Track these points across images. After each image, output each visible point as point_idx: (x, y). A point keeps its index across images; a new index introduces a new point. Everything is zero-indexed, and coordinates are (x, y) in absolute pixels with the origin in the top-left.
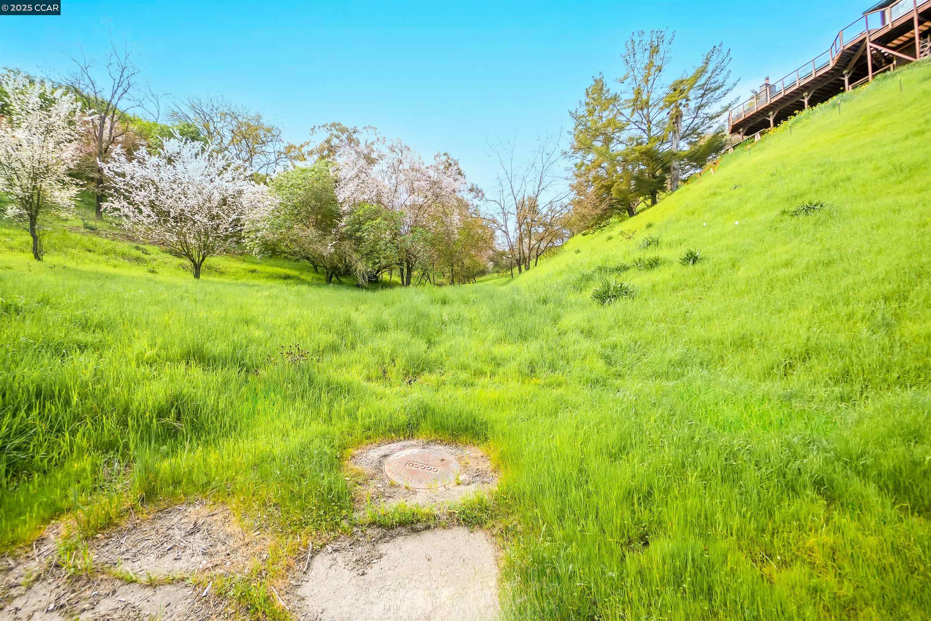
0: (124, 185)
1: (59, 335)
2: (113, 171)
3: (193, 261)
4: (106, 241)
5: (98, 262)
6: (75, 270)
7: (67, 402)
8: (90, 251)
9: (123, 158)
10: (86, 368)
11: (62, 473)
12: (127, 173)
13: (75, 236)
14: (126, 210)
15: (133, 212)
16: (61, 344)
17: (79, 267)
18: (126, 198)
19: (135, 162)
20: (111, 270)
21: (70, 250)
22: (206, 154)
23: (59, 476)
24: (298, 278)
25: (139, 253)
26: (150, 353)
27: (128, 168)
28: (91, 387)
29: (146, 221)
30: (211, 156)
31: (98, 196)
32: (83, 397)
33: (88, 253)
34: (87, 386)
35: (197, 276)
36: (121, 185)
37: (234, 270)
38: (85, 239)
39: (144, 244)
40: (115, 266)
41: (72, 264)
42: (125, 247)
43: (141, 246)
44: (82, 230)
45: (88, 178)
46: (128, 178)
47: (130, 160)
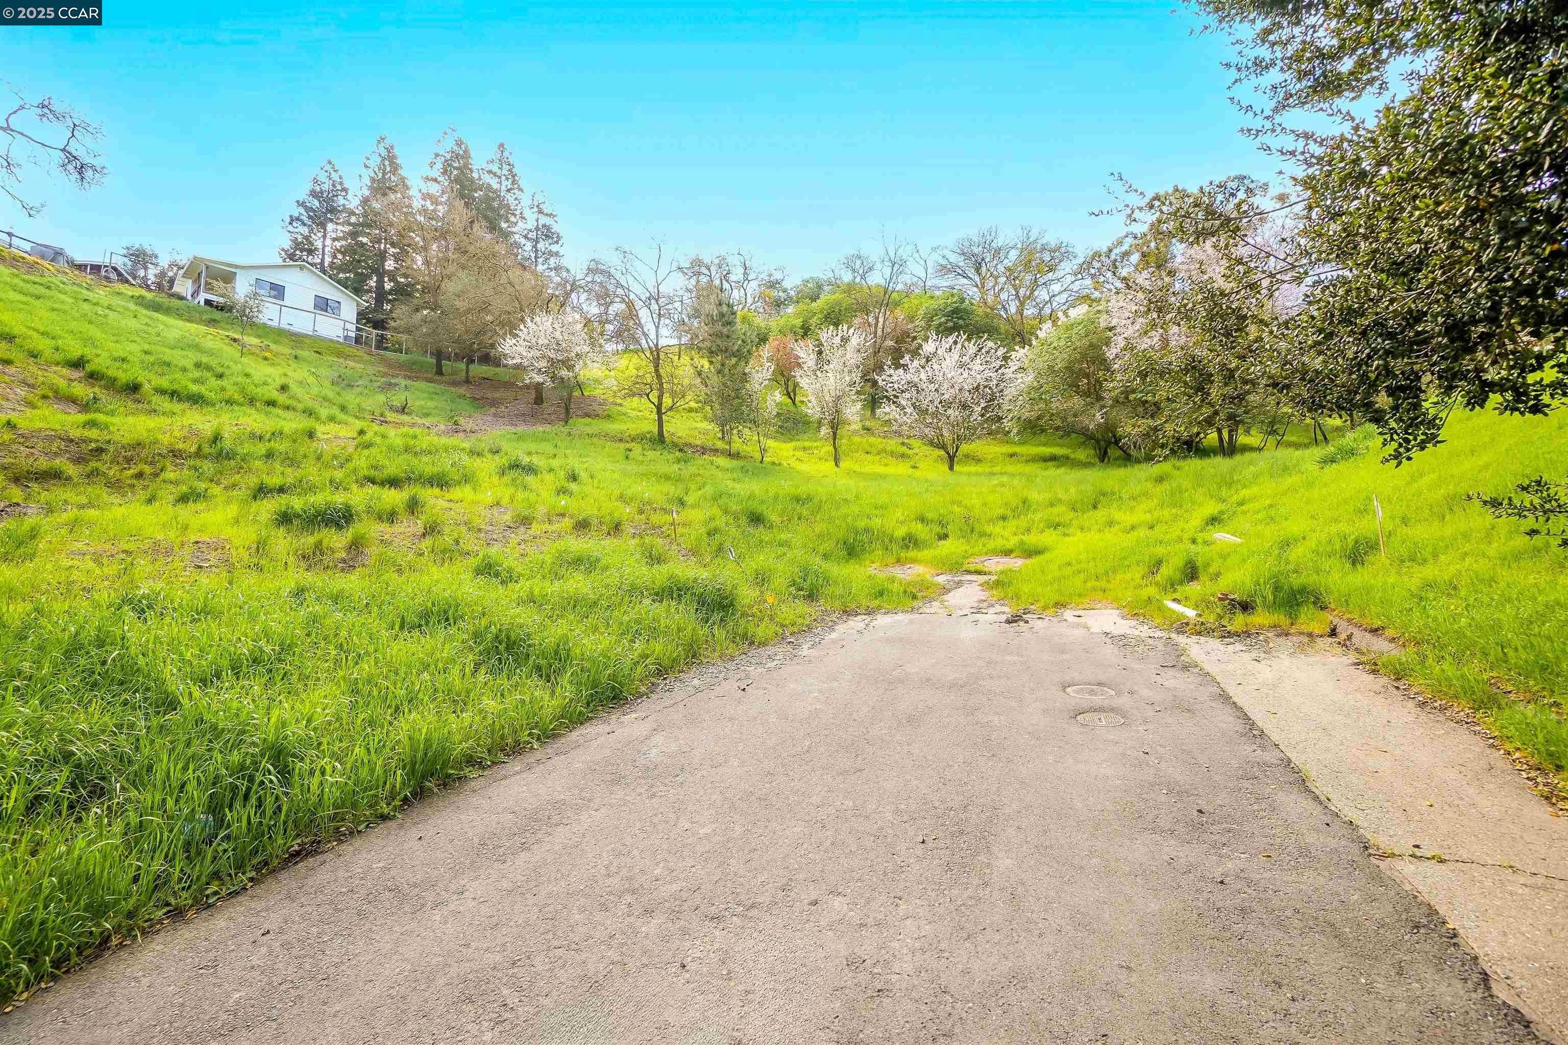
0: (893, 392)
2: (886, 382)
3: (948, 453)
4: (878, 440)
5: (873, 463)
6: (859, 473)
8: (867, 452)
9: (892, 368)
13: (856, 440)
14: (895, 413)
17: (862, 470)
18: (894, 403)
19: (901, 369)
20: (884, 470)
21: (855, 454)
22: (959, 346)
24: (1068, 458)
25: (904, 449)
26: (901, 518)
30: (963, 346)
31: (873, 396)
33: (866, 455)
35: (951, 468)
36: (891, 392)
37: (990, 457)
38: (864, 442)
39: (909, 439)
40: (886, 466)
41: (857, 468)
42: (893, 444)
43: (906, 441)
44: (862, 432)
46: (895, 385)
47: (897, 369)
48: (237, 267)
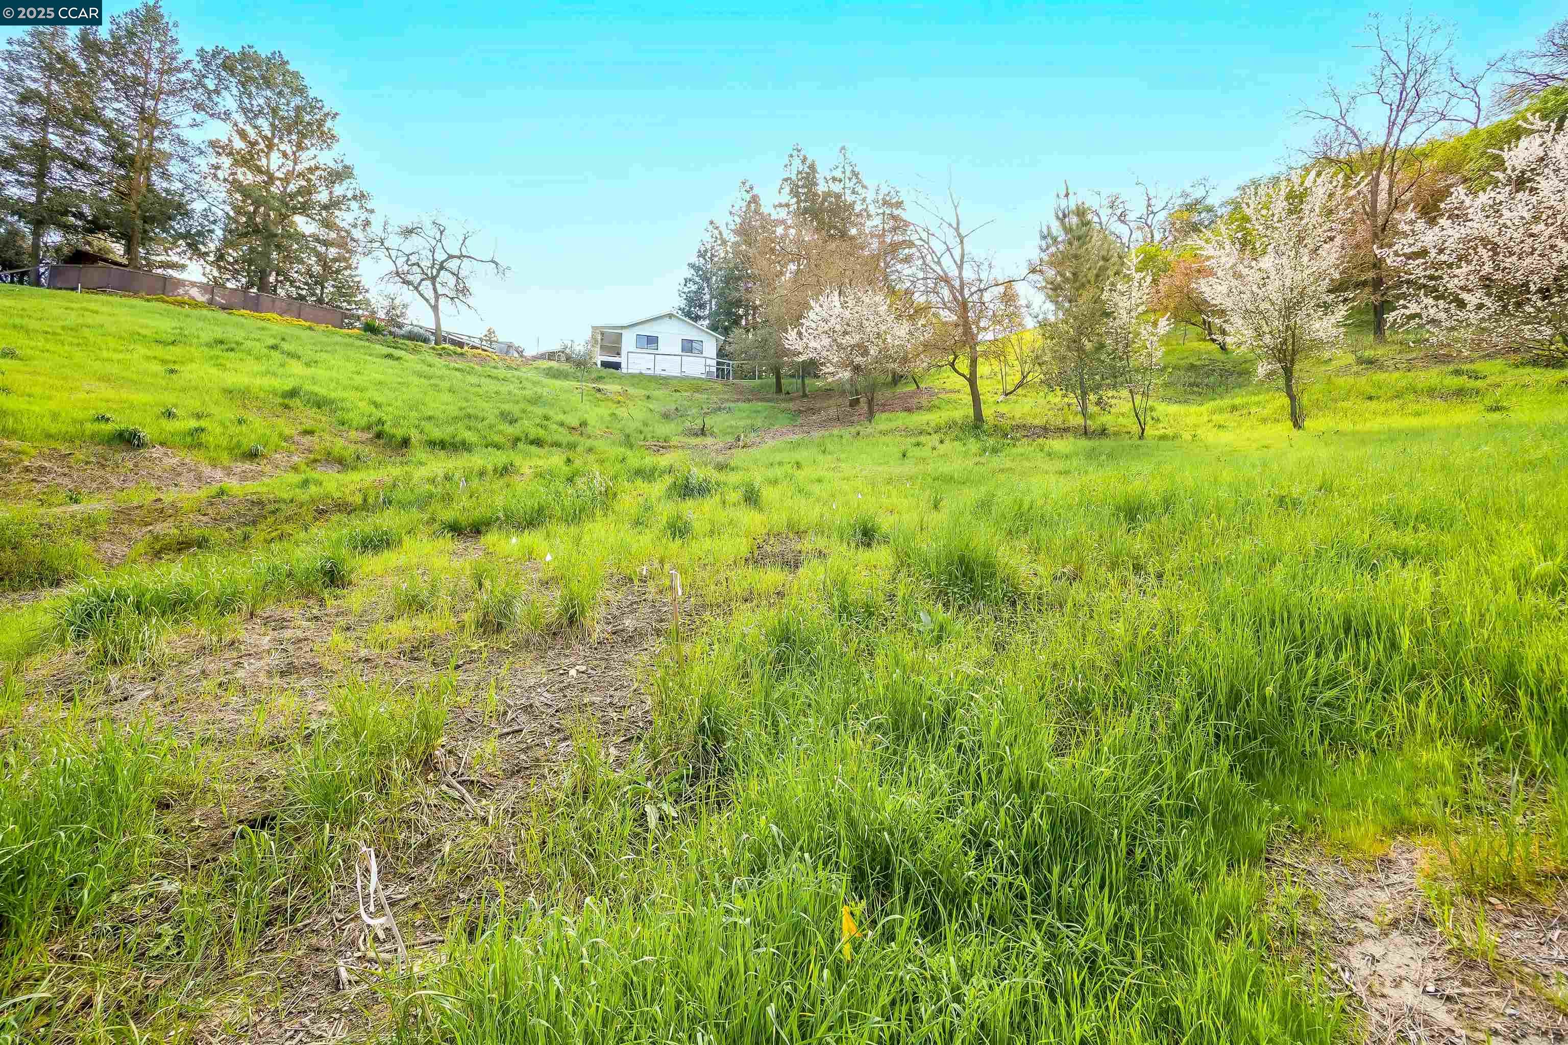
0: (1425, 270)
1: (1359, 537)
2: (1404, 255)
4: (1396, 375)
5: (1385, 413)
6: (1354, 434)
7: (1394, 645)
8: (1370, 398)
9: (1420, 225)
10: (1417, 591)
11: (1402, 761)
12: (1429, 246)
13: (1342, 382)
14: (1432, 311)
15: (1447, 311)
16: (1365, 550)
17: (1359, 427)
18: (1430, 290)
19: (1443, 221)
20: (1413, 422)
21: (1341, 404)
23: (1398, 765)
25: (1462, 381)
27: (1429, 237)
28: (1429, 624)
29: (1474, 318)
31: (1375, 307)
32: (1419, 639)
33: (1369, 403)
34: (1423, 621)
36: (1420, 272)
38: (1363, 382)
39: (1471, 361)
40: (1418, 414)
41: (1346, 426)
42: (1433, 376)
43: (1465, 367)
44: (1355, 369)
45: (1357, 285)
46: (1433, 253)
47: (1432, 222)
48: (622, 327)
